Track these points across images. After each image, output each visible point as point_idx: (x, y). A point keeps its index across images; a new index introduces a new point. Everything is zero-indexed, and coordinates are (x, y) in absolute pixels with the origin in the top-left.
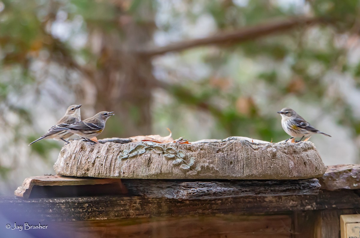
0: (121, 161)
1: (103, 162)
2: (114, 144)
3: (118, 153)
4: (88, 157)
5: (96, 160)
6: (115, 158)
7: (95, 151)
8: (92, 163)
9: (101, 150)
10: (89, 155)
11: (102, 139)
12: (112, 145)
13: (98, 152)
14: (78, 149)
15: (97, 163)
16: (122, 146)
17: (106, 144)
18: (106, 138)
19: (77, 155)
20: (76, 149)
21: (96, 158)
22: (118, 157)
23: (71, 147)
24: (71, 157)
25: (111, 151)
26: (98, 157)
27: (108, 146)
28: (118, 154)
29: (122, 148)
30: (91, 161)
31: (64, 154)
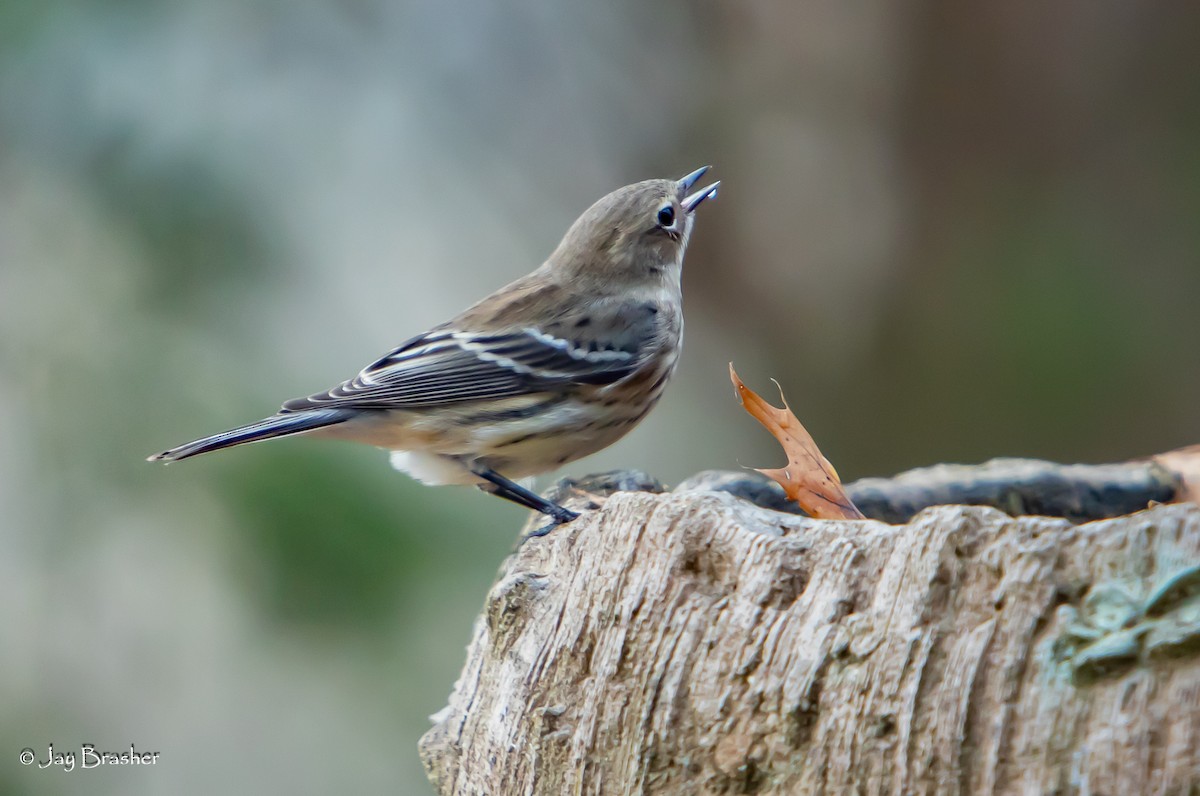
0: (1070, 690)
1: (893, 698)
2: (1003, 530)
3: (1036, 610)
4: (751, 652)
6: (1008, 657)
7: (821, 597)
8: (789, 706)
9: (872, 582)
10: (761, 630)
11: (889, 472)
12: (985, 537)
13: (849, 607)
14: (653, 575)
15: (840, 715)
16: (1082, 543)
17: (923, 521)
18: (928, 462)
19: (646, 636)
20: (636, 578)
21: (828, 661)
22: (1043, 648)
23: (586, 562)
24: (584, 653)
25: (972, 593)
26: (845, 654)
27: (939, 542)
28: (1041, 624)
29: (1078, 568)
30: (780, 691)
31: (519, 631)
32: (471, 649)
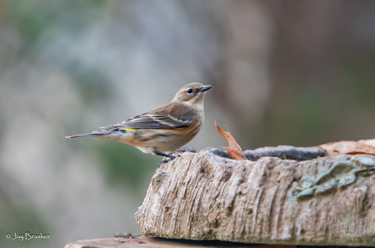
0: (296, 203)
1: (252, 204)
2: (280, 163)
3: (288, 183)
4: (217, 193)
5: (237, 199)
6: (281, 195)
7: (235, 179)
8: (226, 206)
9: (248, 175)
10: (220, 187)
11: (253, 148)
12: (276, 165)
13: (242, 181)
14: (193, 173)
15: (239, 208)
16: (300, 166)
17: (260, 160)
18: (263, 146)
19: (191, 188)
20: (189, 174)
21: (236, 195)
22: (290, 193)
23: (176, 170)
24: (176, 192)
25: (272, 179)
26: (240, 193)
27: (264, 166)
28: (290, 187)
29: (299, 173)
30: (224, 203)
31: (160, 187)
32: (148, 191)
